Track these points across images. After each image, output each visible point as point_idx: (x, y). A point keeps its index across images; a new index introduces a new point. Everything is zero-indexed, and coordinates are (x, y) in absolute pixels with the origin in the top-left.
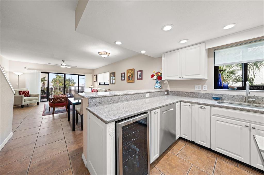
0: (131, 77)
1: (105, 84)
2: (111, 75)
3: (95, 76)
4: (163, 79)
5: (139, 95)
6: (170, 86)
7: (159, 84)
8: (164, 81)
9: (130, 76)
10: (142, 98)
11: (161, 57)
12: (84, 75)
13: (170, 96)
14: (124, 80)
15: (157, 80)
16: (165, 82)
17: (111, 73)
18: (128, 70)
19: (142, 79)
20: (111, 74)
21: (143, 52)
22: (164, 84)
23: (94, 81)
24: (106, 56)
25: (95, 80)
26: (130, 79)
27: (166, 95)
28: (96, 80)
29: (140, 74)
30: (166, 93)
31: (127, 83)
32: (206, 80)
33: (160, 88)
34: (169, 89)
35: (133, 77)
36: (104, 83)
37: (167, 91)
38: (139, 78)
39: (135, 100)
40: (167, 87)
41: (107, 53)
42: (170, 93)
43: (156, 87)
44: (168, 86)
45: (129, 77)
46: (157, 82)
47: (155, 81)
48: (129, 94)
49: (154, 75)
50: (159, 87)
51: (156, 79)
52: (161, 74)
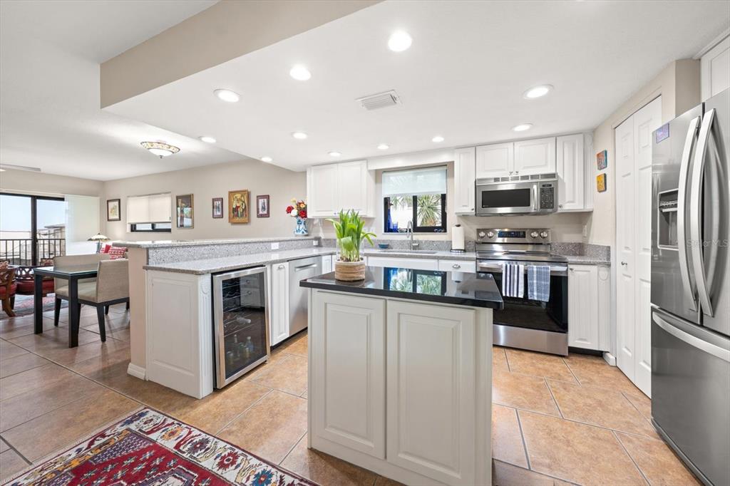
0: (240, 210)
1: (154, 230)
2: (180, 203)
3: (110, 203)
4: (309, 216)
5: (256, 245)
6: (323, 229)
7: (302, 226)
8: (313, 220)
9: (237, 207)
10: (263, 252)
11: (305, 173)
12: (62, 199)
13: (323, 248)
14: (222, 216)
15: (299, 218)
16: (315, 222)
17: (178, 198)
18: (231, 193)
19: (267, 215)
20: (180, 200)
21: (267, 159)
22: (314, 225)
23: (108, 220)
24: (166, 153)
25: (114, 216)
26: (239, 214)
27: (317, 246)
28: (117, 217)
29: (264, 203)
30: (315, 243)
31: (230, 224)
32: (373, 219)
33: (305, 233)
34: (322, 235)
35: (246, 210)
36: (153, 226)
37: (318, 239)
38: (261, 213)
39: (246, 254)
40: (318, 231)
41: (170, 147)
42: (323, 244)
43: (297, 231)
44: (321, 230)
45: (236, 210)
46: (299, 223)
47: (296, 220)
48: (234, 244)
49: (293, 208)
50: (303, 233)
51: (296, 216)
52: (306, 206)
